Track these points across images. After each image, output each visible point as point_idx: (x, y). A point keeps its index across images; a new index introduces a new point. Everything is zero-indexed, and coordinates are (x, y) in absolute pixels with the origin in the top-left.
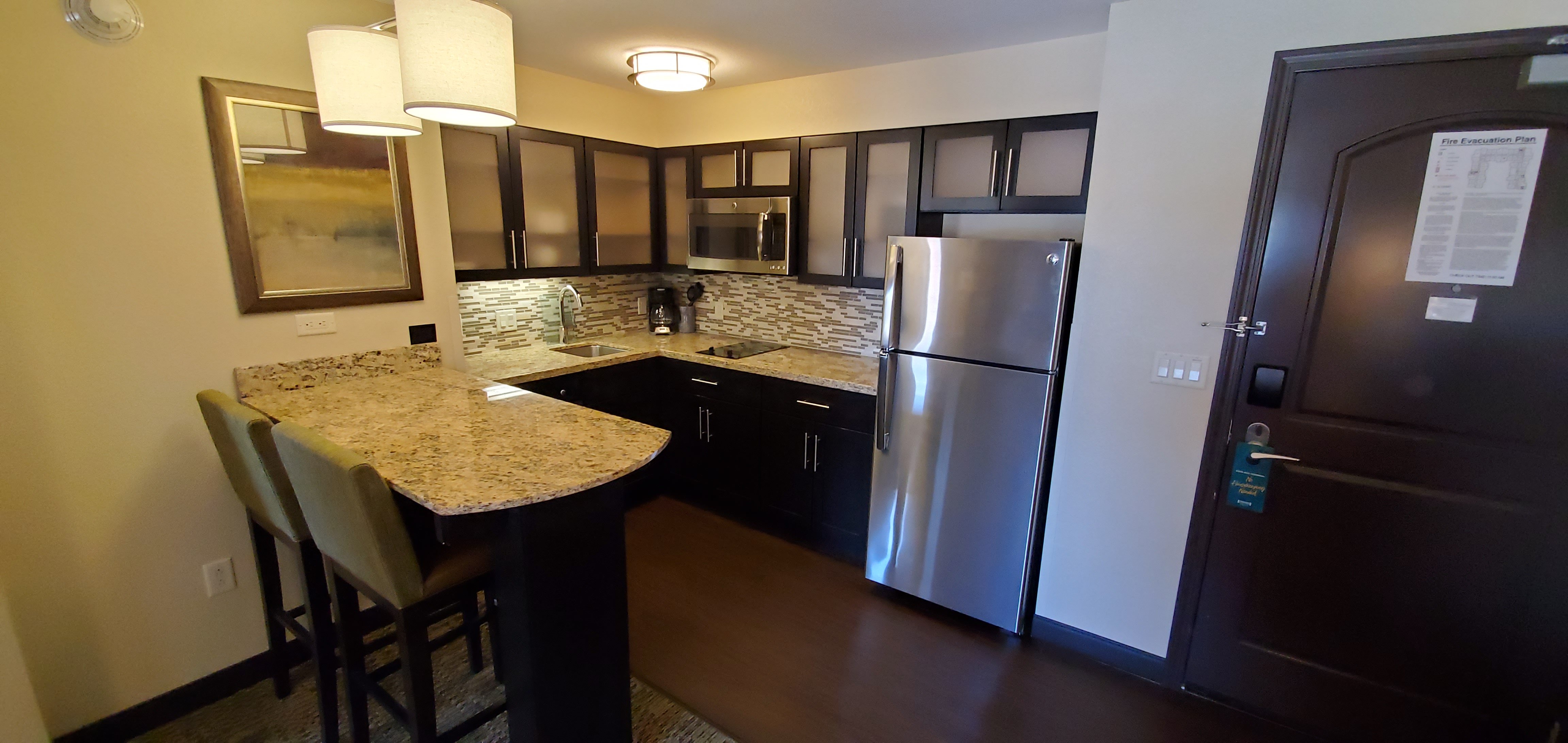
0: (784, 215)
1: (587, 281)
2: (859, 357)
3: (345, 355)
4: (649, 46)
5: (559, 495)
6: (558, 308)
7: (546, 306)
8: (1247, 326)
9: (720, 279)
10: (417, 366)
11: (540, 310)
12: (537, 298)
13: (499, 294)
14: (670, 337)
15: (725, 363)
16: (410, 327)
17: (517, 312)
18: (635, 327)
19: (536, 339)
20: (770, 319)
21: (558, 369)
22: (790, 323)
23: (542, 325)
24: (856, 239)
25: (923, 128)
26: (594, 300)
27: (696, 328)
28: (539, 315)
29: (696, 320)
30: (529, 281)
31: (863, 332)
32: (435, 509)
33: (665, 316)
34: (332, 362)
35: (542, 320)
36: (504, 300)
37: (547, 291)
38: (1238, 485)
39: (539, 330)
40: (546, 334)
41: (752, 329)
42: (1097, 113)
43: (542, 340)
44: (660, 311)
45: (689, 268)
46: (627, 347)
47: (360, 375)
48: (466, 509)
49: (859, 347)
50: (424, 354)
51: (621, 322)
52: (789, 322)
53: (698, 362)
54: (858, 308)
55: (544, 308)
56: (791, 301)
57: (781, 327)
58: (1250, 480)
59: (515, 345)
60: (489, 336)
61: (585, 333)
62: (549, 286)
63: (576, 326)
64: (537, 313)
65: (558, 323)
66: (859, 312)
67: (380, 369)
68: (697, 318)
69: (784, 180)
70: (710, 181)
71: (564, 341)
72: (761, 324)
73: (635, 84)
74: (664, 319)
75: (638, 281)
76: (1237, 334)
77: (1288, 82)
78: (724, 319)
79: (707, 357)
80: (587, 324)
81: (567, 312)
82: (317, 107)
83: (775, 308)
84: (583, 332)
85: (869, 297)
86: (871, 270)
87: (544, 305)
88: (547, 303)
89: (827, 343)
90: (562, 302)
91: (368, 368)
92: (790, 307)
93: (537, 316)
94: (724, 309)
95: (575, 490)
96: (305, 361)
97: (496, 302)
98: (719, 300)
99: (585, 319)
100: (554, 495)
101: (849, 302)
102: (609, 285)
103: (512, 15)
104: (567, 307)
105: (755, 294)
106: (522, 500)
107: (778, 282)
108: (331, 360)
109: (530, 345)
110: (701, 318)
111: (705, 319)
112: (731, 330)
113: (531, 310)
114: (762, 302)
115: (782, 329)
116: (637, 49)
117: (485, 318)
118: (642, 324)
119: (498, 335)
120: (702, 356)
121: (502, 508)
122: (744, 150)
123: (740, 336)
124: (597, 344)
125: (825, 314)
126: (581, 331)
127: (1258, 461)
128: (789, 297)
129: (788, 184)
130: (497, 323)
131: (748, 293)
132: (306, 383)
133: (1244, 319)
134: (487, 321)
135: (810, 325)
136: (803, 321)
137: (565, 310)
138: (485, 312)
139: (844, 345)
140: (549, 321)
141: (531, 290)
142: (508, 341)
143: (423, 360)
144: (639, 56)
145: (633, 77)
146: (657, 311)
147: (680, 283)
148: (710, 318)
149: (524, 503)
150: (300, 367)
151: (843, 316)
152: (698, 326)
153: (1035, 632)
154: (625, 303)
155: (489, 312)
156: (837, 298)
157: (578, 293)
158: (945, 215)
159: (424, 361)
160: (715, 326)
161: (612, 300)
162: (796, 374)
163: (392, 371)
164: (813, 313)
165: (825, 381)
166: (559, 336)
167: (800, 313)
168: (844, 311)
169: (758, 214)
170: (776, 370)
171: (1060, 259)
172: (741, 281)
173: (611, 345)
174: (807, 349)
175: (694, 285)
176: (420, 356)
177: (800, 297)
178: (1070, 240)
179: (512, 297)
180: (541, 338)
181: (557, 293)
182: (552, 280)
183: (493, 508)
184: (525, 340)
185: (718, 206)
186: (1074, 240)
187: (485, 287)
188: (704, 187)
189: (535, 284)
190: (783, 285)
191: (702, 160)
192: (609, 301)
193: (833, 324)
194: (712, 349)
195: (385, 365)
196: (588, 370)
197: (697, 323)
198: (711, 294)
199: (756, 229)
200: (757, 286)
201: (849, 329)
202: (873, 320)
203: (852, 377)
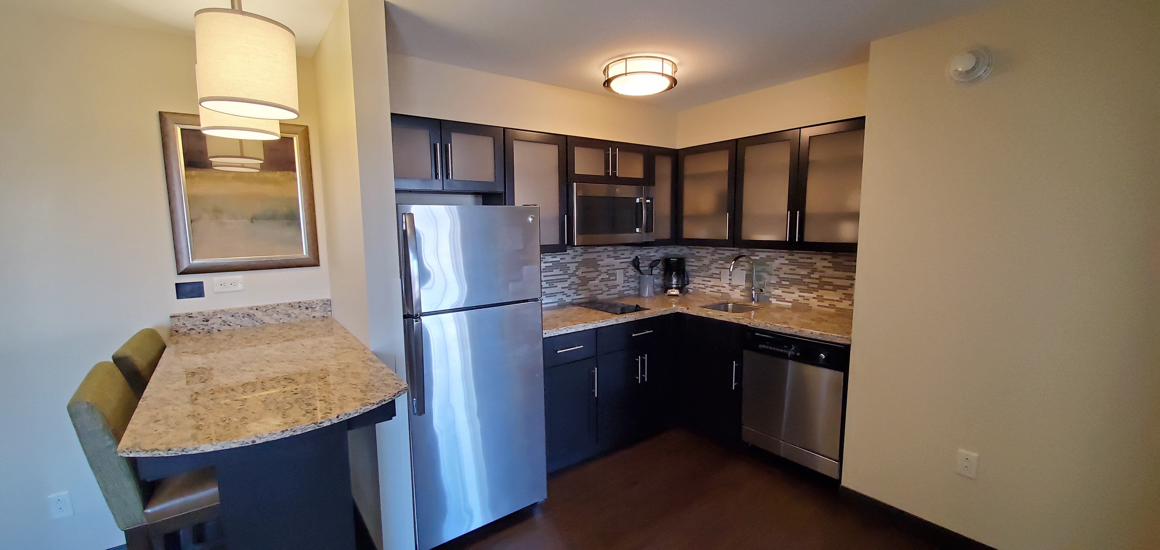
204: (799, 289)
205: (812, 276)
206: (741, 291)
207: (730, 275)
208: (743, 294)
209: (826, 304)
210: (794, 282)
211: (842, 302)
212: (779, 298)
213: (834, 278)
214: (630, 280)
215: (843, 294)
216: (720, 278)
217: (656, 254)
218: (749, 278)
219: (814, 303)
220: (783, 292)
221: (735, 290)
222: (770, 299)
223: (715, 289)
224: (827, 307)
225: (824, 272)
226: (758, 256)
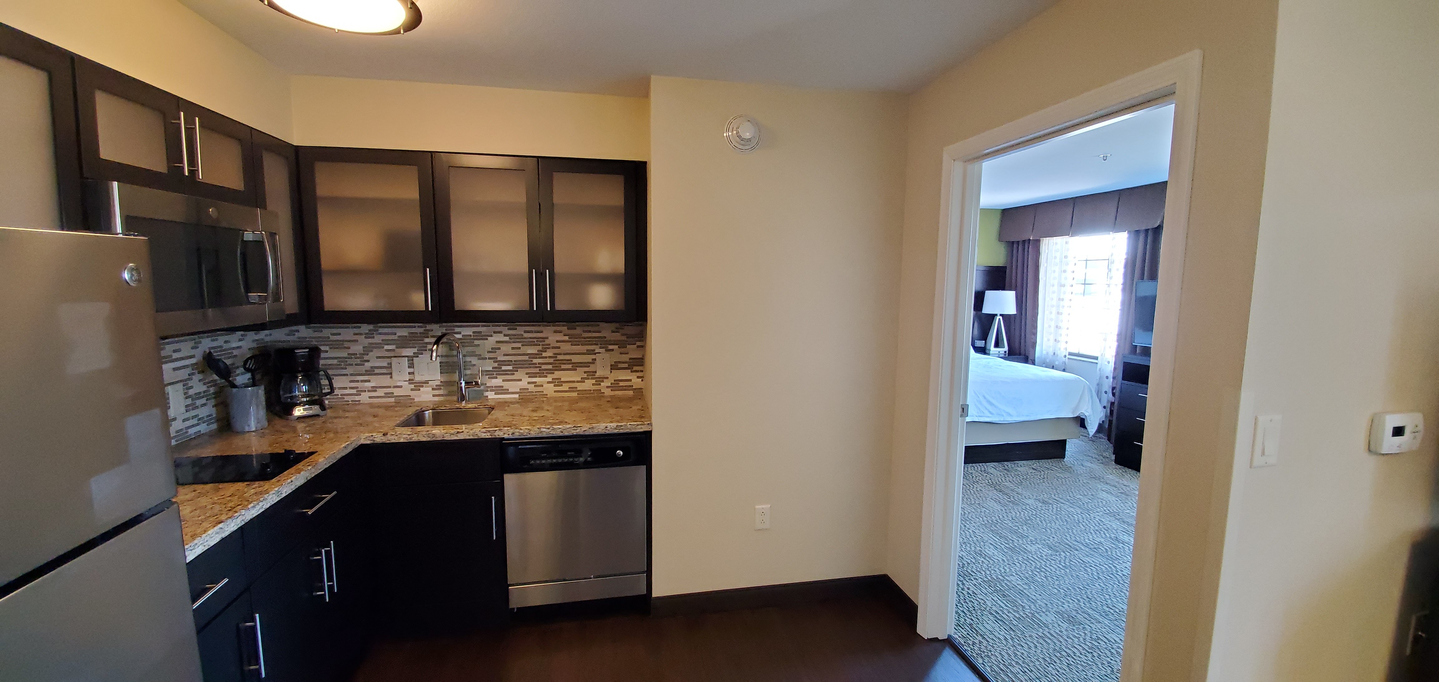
204: (527, 374)
205: (544, 354)
206: (433, 389)
207: (409, 367)
208: (437, 392)
209: (565, 387)
210: (518, 366)
211: (584, 382)
212: (499, 390)
213: (573, 354)
214: (198, 402)
215: (585, 372)
216: (391, 374)
217: (240, 344)
218: (448, 367)
219: (549, 389)
220: (503, 381)
221: (421, 388)
222: (486, 394)
223: (380, 392)
224: (566, 391)
225: (559, 348)
226: (460, 333)
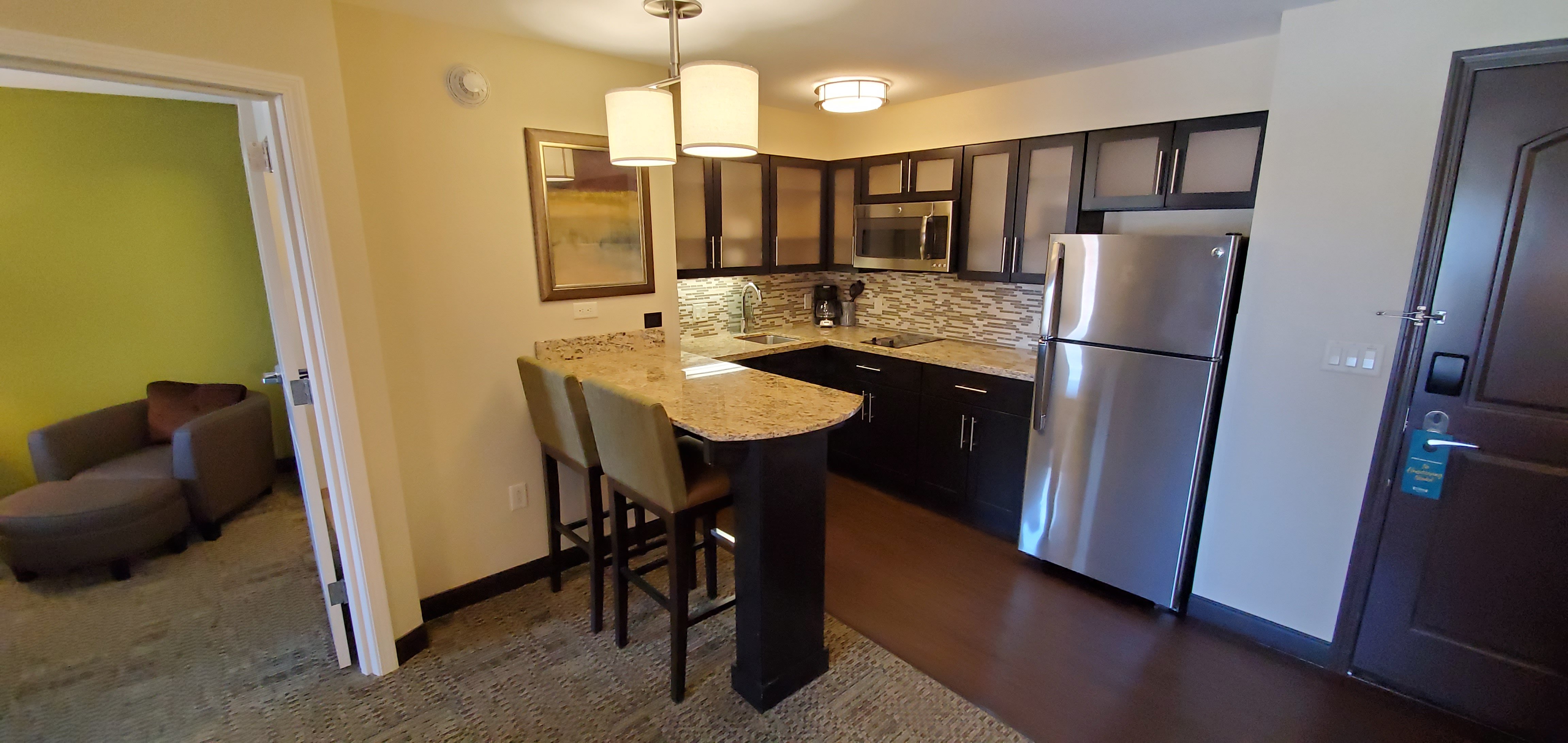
0: (947, 217)
1: (763, 279)
2: (1014, 349)
3: (603, 335)
4: (836, 77)
5: (792, 434)
6: (741, 303)
7: (730, 301)
8: (1426, 315)
9: (879, 277)
10: (648, 345)
11: (726, 304)
12: (724, 294)
13: (696, 291)
14: (834, 329)
15: (888, 352)
16: (646, 315)
17: (709, 305)
18: (801, 321)
19: (722, 329)
20: (927, 314)
21: (746, 353)
22: (946, 318)
23: (727, 317)
24: (1016, 238)
25: (1087, 133)
26: (769, 295)
27: (855, 322)
28: (725, 309)
29: (856, 315)
30: (719, 280)
31: (1018, 325)
32: (708, 437)
33: (829, 311)
34: (594, 340)
35: (728, 312)
36: (700, 296)
37: (732, 288)
38: (1414, 471)
39: (724, 321)
40: (729, 325)
41: (909, 323)
42: (1268, 111)
43: (726, 330)
44: (825, 306)
45: (854, 266)
46: (798, 337)
47: (611, 351)
48: (731, 437)
49: (1014, 340)
50: (654, 336)
51: (790, 316)
52: (946, 316)
53: (862, 351)
54: (1013, 303)
55: (729, 303)
56: (948, 297)
57: (937, 321)
58: (1427, 467)
59: (706, 334)
60: (687, 325)
61: (760, 325)
62: (734, 283)
63: (754, 319)
64: (724, 306)
65: (739, 316)
66: (1015, 307)
67: (624, 347)
68: (857, 313)
69: (947, 185)
70: (876, 188)
71: (744, 332)
72: (918, 319)
73: (820, 109)
74: (827, 313)
75: (806, 279)
76: (1415, 323)
77: (1467, 80)
78: (883, 314)
79: (871, 346)
80: (762, 317)
81: (747, 307)
82: (608, 147)
83: (932, 304)
84: (758, 324)
85: (1026, 292)
86: (1030, 266)
87: (729, 300)
88: (731, 298)
89: (982, 336)
90: (744, 297)
91: (617, 346)
92: (946, 303)
93: (723, 309)
94: (883, 304)
95: (803, 431)
96: (578, 339)
97: (693, 297)
98: (878, 296)
99: (761, 312)
100: (788, 433)
101: (1005, 298)
102: (781, 283)
103: (758, 73)
104: (747, 302)
105: (913, 290)
106: (767, 435)
107: (935, 279)
108: (594, 339)
109: (717, 334)
110: (861, 313)
111: (865, 314)
112: (889, 324)
113: (719, 304)
114: (919, 297)
115: (938, 322)
116: (825, 80)
117: (685, 310)
118: (808, 318)
119: (694, 325)
120: (866, 345)
121: (754, 439)
122: (910, 160)
123: (897, 329)
124: (771, 334)
125: (980, 309)
126: (757, 323)
127: (1436, 447)
128: (946, 293)
129: (951, 189)
130: (693, 315)
131: (907, 290)
132: (578, 355)
133: (1423, 308)
134: (686, 313)
135: (965, 319)
136: (959, 316)
137: (746, 304)
138: (685, 305)
139: (999, 338)
140: (733, 314)
141: (720, 287)
142: (701, 330)
143: (653, 340)
144: (826, 86)
145: (819, 103)
146: (822, 306)
147: (842, 281)
148: (869, 313)
149: (769, 437)
150: (575, 343)
151: (999, 310)
152: (857, 321)
153: (1191, 611)
154: (793, 299)
155: (688, 305)
156: (993, 294)
157: (758, 289)
158: (1106, 213)
159: (654, 342)
160: (875, 320)
161: (783, 296)
162: (953, 363)
163: (632, 349)
164: (969, 308)
165: (983, 368)
166: (740, 326)
167: (955, 308)
168: (999, 306)
169: (922, 217)
170: (936, 357)
171: (1226, 253)
172: (900, 279)
173: (784, 335)
174: (962, 341)
175: (856, 282)
176: (651, 338)
177: (956, 293)
178: (1236, 234)
179: (706, 293)
180: (725, 329)
181: (740, 290)
182: (736, 279)
183: (748, 438)
184: (714, 330)
185: (879, 211)
186: (1241, 234)
187: (686, 284)
188: (871, 194)
189: (723, 282)
190: (942, 281)
191: (869, 171)
192: (780, 297)
193: (988, 318)
194: (874, 339)
195: (628, 343)
196: (769, 355)
197: (857, 317)
198: (871, 291)
199: (919, 231)
200: (915, 283)
201: (1004, 322)
202: (1029, 314)
203: (1007, 366)
